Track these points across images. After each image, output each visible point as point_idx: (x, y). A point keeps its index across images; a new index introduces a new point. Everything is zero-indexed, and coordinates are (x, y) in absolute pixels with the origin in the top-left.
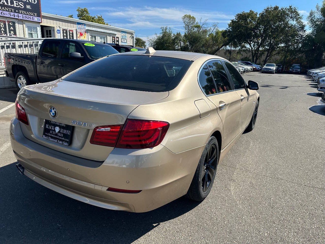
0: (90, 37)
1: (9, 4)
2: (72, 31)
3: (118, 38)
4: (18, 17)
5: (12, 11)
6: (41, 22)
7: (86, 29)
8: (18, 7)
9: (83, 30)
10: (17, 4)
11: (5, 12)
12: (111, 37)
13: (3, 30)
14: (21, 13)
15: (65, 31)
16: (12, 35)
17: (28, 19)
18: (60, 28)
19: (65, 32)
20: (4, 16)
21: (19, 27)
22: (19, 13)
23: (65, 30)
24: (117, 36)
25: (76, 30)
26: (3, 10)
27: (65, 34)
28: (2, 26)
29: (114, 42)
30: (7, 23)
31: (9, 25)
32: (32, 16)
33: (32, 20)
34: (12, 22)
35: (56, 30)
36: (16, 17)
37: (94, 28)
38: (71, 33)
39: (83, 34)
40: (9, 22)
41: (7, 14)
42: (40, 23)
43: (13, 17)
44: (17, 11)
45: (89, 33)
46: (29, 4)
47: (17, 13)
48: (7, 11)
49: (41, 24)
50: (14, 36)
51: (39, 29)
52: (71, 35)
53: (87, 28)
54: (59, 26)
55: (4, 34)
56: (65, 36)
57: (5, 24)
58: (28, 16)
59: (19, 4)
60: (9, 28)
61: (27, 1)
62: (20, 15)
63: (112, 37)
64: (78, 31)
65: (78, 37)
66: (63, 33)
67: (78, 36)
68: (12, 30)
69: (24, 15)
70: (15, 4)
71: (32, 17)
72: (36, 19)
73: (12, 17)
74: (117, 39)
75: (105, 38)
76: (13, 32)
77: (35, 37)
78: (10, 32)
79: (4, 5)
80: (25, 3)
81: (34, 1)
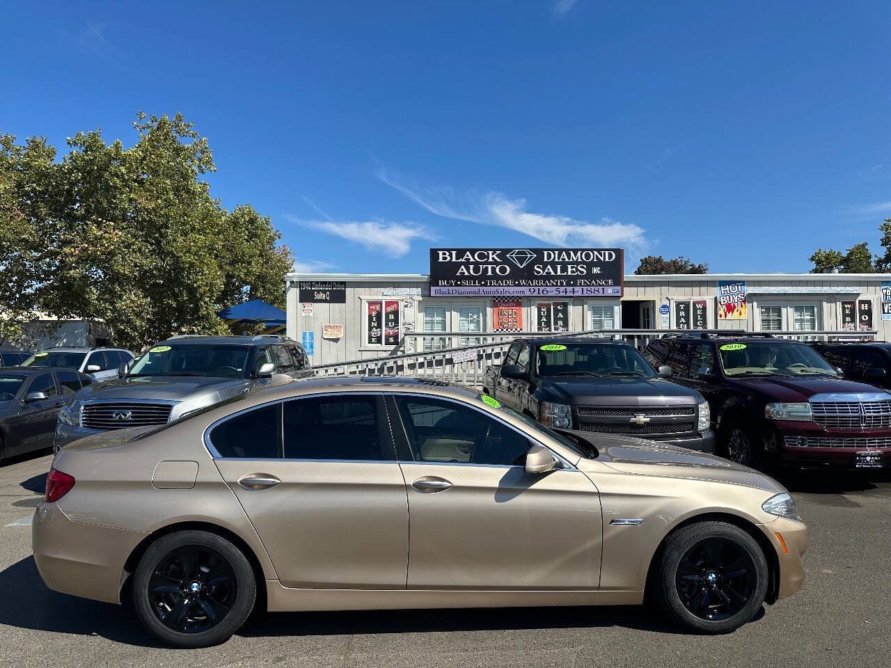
0: (757, 311)
1: (559, 273)
2: (704, 303)
4: (574, 292)
5: (562, 285)
6: (619, 294)
7: (746, 292)
8: (576, 274)
9: (736, 298)
10: (574, 269)
11: (549, 289)
12: (839, 304)
13: (545, 320)
14: (581, 285)
16: (561, 328)
17: (593, 295)
18: (669, 300)
20: (548, 295)
21: (574, 311)
22: (575, 285)
23: (682, 303)
24: (861, 298)
25: (715, 298)
26: (547, 285)
27: (682, 314)
28: (544, 313)
29: (852, 316)
30: (552, 307)
31: (555, 310)
32: (603, 285)
33: (601, 294)
34: (562, 303)
35: (658, 306)
36: (568, 294)
37: (772, 288)
38: (699, 309)
39: (735, 307)
40: (556, 305)
41: (552, 291)
42: (620, 297)
43: (564, 294)
44: (572, 282)
45: (757, 301)
46: (599, 263)
47: (571, 285)
48: (553, 285)
49: (622, 299)
50: (564, 329)
51: (618, 310)
52: (699, 311)
53: (750, 290)
54: (667, 298)
55: (546, 327)
56: (682, 317)
57: (549, 310)
58: (593, 288)
59: (577, 270)
60: (556, 315)
61: (595, 260)
62: (576, 289)
63: (843, 303)
64: (722, 300)
65: (721, 316)
66: (678, 310)
67: (721, 312)
68: (560, 319)
69: (585, 288)
70: (570, 270)
71: (600, 287)
72: (610, 291)
73: (561, 294)
74: (865, 307)
75: (816, 309)
76: (561, 322)
77: (607, 326)
78: (556, 323)
79: (548, 277)
80: (590, 265)
81: (610, 256)
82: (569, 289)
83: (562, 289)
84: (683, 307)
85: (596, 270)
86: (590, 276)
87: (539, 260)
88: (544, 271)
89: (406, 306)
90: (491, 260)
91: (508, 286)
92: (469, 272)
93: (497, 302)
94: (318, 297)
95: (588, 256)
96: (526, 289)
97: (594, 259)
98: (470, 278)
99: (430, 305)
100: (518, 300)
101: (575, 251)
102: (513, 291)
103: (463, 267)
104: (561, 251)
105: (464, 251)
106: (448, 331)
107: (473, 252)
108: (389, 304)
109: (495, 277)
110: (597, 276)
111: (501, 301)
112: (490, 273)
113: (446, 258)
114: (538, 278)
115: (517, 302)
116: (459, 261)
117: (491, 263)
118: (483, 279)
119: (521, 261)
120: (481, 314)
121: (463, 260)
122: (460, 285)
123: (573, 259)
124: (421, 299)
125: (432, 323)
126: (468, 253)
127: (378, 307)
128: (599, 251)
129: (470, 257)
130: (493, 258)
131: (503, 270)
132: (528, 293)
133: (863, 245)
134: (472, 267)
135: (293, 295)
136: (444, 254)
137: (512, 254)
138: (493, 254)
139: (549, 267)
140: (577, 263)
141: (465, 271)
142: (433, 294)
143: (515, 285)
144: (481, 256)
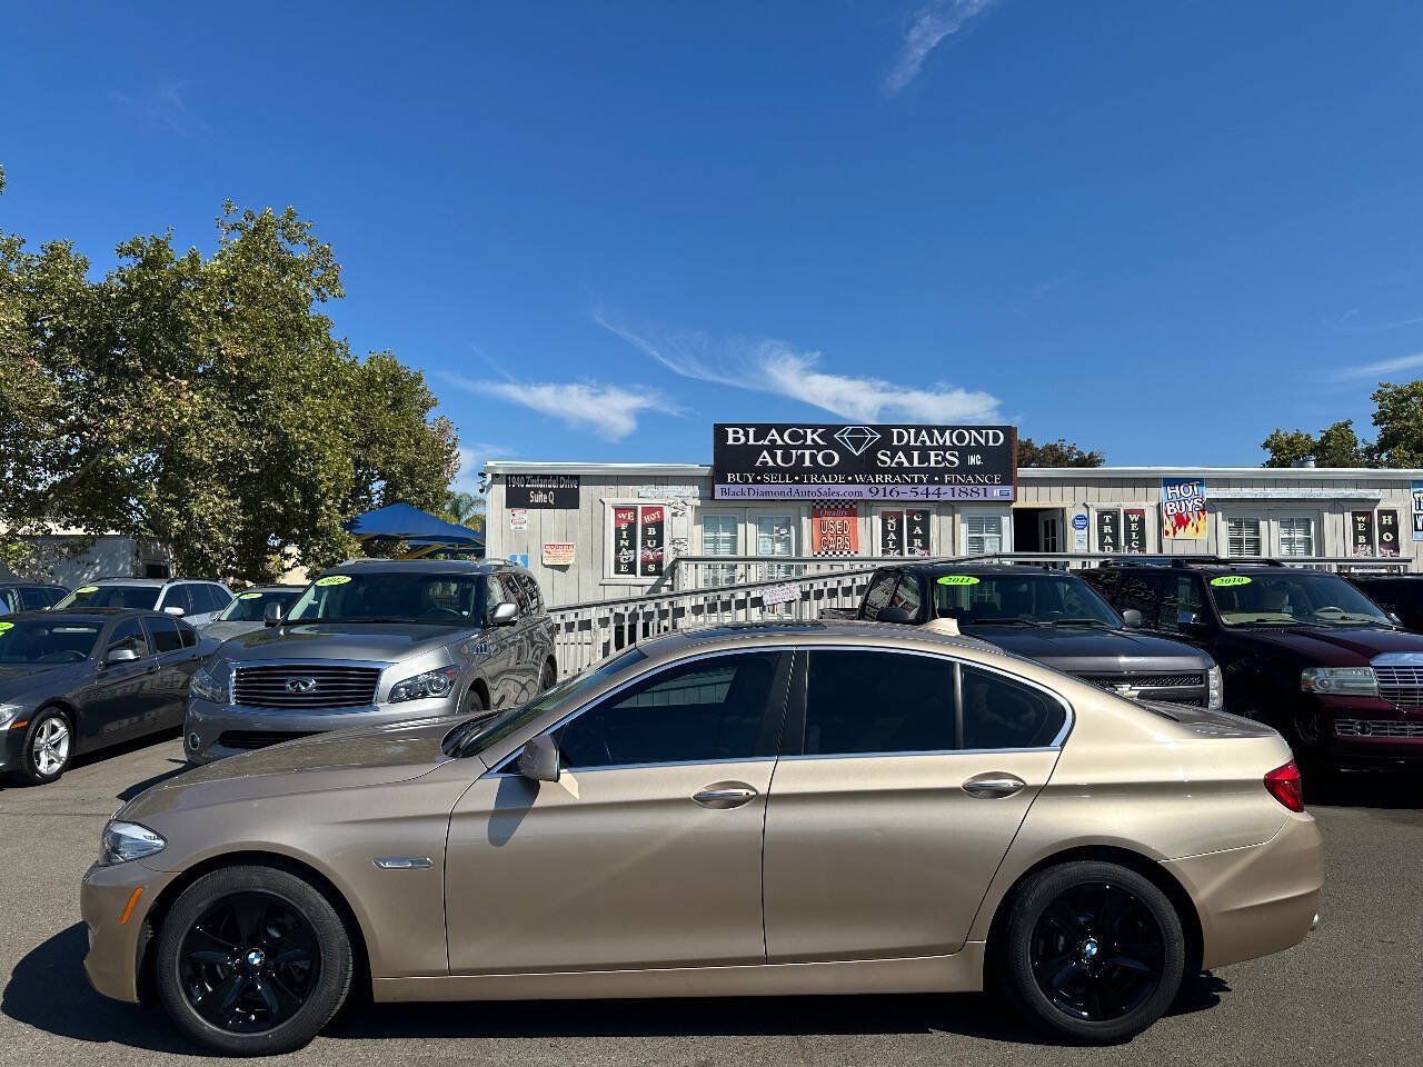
0: (1223, 526)
1: (916, 464)
2: (1142, 512)
3: (1393, 513)
4: (939, 494)
5: (920, 481)
6: (1012, 499)
7: (1206, 497)
8: (943, 465)
9: (1190, 505)
10: (940, 458)
11: (901, 488)
12: (1348, 515)
13: (894, 538)
14: (950, 483)
15: (1107, 518)
16: (918, 551)
17: (969, 498)
18: (1087, 507)
19: (1107, 521)
20: (898, 498)
21: (939, 524)
22: (941, 482)
23: (1108, 513)
24: (1382, 506)
25: (1159, 506)
26: (897, 483)
27: (1107, 529)
28: (892, 527)
29: (1368, 534)
30: (905, 517)
31: (910, 521)
32: (985, 484)
33: (982, 498)
34: (921, 512)
35: (1070, 516)
36: (931, 498)
37: (1245, 490)
38: (1134, 522)
39: (1189, 519)
40: (911, 514)
41: (906, 492)
42: (1011, 502)
43: (924, 498)
44: (936, 479)
45: (1223, 510)
46: (979, 449)
47: (935, 483)
48: (907, 483)
49: (1014, 505)
50: (923, 552)
51: (1007, 523)
52: (1134, 526)
53: (1211, 493)
54: (1084, 504)
55: (895, 550)
56: (1107, 534)
57: (900, 522)
58: (969, 487)
59: (944, 459)
60: (910, 530)
61: (973, 444)
62: (944, 489)
63: (1354, 514)
64: (1169, 509)
65: (1167, 533)
66: (1101, 523)
67: (1168, 527)
68: (917, 536)
69: (957, 488)
70: (933, 458)
71: (980, 487)
72: (995, 493)
73: (920, 497)
74: (1387, 520)
75: (1312, 523)
76: (920, 541)
77: (990, 547)
78: (910, 543)
79: (900, 469)
80: (965, 453)
81: (996, 438)
82: (932, 488)
83: (921, 488)
84: (1109, 518)
85: (973, 460)
86: (964, 469)
87: (885, 443)
88: (892, 461)
89: (674, 515)
90: (809, 442)
91: (837, 483)
92: (774, 461)
93: (819, 509)
94: (536, 498)
95: (961, 438)
96: (864, 489)
97: (970, 442)
98: (777, 469)
99: (713, 512)
100: (851, 506)
101: (942, 430)
102: (843, 491)
103: (765, 453)
104: (919, 429)
105: (768, 428)
106: (740, 554)
107: (781, 429)
108: (648, 510)
109: (816, 469)
110: (974, 470)
111: (826, 507)
112: (807, 463)
113: (739, 439)
114: (884, 471)
115: (851, 509)
116: (760, 443)
117: (808, 447)
118: (797, 473)
119: (857, 444)
120: (793, 528)
121: (766, 443)
122: (761, 482)
123: (937, 442)
124: (698, 503)
125: (716, 541)
126: (773, 431)
127: (630, 515)
128: (978, 429)
129: (777, 437)
130: (813, 440)
131: (828, 458)
132: (866, 496)
133: (1346, 425)
134: (779, 453)
135: (495, 496)
136: (736, 432)
137: (843, 433)
138: (813, 433)
139: (900, 453)
140: (944, 448)
141: (769, 459)
142: (718, 496)
143: (848, 483)
144: (793, 436)
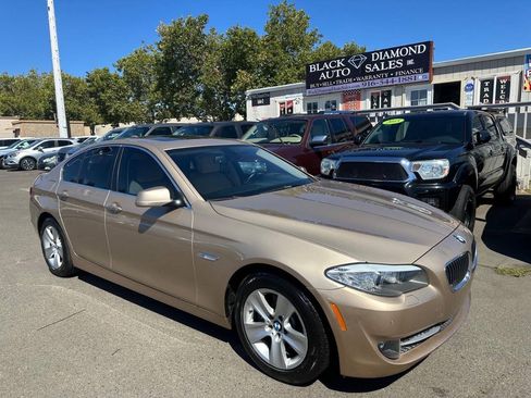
1: (383, 69)
2: (509, 78)
4: (393, 82)
5: (385, 77)
8: (395, 67)
10: (394, 64)
11: (376, 81)
13: (376, 105)
14: (398, 75)
15: (486, 83)
17: (407, 82)
18: (474, 79)
19: (486, 85)
22: (394, 76)
23: (487, 81)
25: (521, 73)
26: (374, 79)
30: (380, 94)
32: (415, 73)
33: (413, 81)
38: (503, 84)
41: (378, 83)
42: (430, 81)
47: (391, 76)
48: (378, 78)
49: (433, 83)
52: (502, 86)
56: (486, 92)
58: (407, 77)
61: (410, 54)
62: (396, 79)
64: (528, 73)
66: (483, 87)
67: (526, 84)
69: (402, 77)
70: (390, 65)
71: (412, 75)
72: (420, 77)
79: (376, 72)
80: (405, 59)
81: (422, 48)
82: (390, 79)
83: (385, 80)
85: (410, 62)
86: (406, 67)
87: (369, 61)
88: (372, 69)
89: (296, 103)
90: (338, 66)
91: (349, 82)
92: (326, 76)
93: (345, 95)
94: (260, 102)
95: (404, 52)
97: (408, 53)
98: (327, 80)
101: (395, 50)
102: (352, 86)
103: (323, 73)
104: (384, 51)
105: (323, 63)
107: (328, 62)
108: (289, 103)
109: (342, 78)
110: (411, 67)
111: (348, 94)
112: (338, 75)
113: (314, 69)
114: (368, 74)
116: (321, 70)
117: (338, 68)
118: (334, 80)
119: (357, 63)
120: (337, 104)
121: (323, 69)
122: (322, 86)
123: (393, 56)
124: (303, 98)
126: (325, 64)
127: (284, 105)
128: (413, 46)
129: (327, 66)
130: (340, 65)
131: (346, 72)
132: (361, 87)
134: (328, 73)
135: (249, 103)
136: (313, 67)
137: (352, 59)
138: (340, 61)
139: (376, 65)
140: (396, 59)
141: (324, 76)
142: (307, 94)
143: (353, 81)
144: (333, 64)
